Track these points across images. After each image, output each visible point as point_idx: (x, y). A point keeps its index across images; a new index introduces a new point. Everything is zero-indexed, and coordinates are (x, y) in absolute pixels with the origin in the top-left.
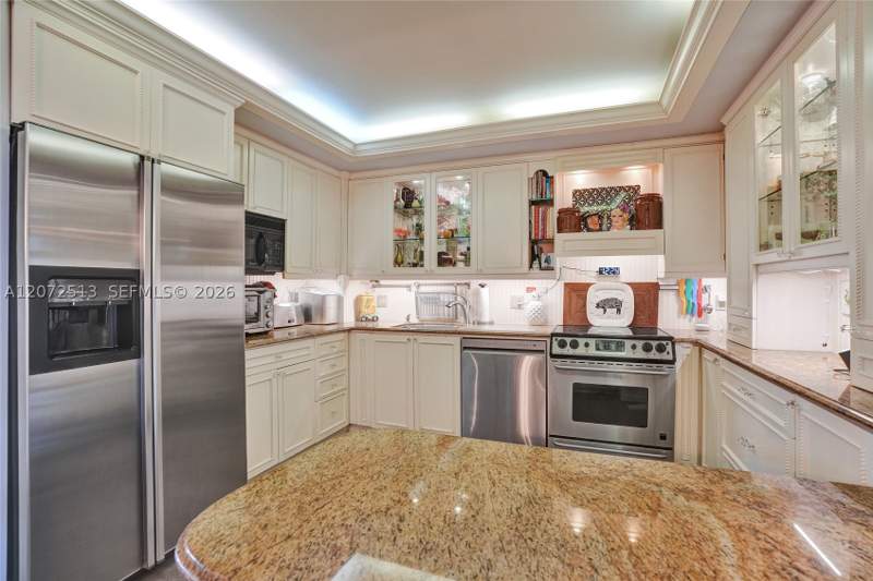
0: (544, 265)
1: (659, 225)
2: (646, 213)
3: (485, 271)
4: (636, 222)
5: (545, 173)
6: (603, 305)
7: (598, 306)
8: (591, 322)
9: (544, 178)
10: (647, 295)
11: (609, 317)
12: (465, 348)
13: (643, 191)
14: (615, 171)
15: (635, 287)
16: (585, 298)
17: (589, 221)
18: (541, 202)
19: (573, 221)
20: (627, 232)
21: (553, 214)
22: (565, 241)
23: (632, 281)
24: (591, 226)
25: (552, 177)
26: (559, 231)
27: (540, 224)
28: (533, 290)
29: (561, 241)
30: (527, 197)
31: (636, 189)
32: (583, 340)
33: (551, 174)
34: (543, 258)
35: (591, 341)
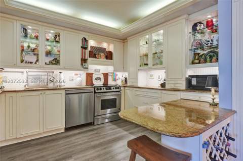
0: (84, 67)
1: (112, 59)
2: (109, 56)
4: (107, 58)
5: (85, 39)
6: (97, 79)
7: (95, 79)
9: (85, 40)
10: (106, 76)
11: (98, 82)
12: (67, 94)
13: (107, 50)
14: (100, 43)
15: (104, 74)
16: (92, 77)
17: (97, 55)
18: (84, 48)
19: (93, 55)
20: (105, 60)
21: (87, 52)
23: (103, 72)
24: (97, 57)
25: (87, 41)
26: (89, 57)
27: (83, 54)
28: (77, 74)
29: (90, 60)
30: (81, 45)
31: (105, 49)
32: (102, 88)
33: (87, 39)
34: (84, 64)
35: (105, 88)
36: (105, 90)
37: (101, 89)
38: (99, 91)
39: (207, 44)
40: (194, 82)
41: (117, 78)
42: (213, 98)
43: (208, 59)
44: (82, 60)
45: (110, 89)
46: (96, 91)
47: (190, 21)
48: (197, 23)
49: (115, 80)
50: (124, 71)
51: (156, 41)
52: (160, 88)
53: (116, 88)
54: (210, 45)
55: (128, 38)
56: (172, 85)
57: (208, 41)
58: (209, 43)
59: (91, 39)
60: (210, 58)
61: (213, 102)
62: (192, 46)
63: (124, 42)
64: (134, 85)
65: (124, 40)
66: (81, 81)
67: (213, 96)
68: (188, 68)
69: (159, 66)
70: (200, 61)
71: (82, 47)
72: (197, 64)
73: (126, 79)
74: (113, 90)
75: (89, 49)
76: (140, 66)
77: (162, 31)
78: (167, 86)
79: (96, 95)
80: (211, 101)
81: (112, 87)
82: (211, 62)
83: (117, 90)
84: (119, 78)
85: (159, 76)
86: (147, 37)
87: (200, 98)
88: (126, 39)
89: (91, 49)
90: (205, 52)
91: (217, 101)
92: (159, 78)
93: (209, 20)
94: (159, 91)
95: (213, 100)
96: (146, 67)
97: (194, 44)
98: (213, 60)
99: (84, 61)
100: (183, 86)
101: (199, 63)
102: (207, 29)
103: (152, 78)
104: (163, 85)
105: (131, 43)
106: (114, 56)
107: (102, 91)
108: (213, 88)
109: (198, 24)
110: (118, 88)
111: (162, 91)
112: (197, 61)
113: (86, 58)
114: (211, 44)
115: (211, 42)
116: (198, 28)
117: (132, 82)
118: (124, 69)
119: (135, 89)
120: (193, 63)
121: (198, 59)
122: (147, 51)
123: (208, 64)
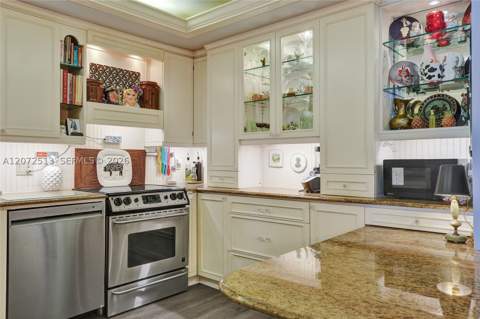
0: (71, 130)
1: (157, 106)
2: (150, 96)
3: (8, 132)
4: (143, 102)
5: (74, 40)
6: (110, 168)
7: (105, 170)
8: (102, 184)
9: (73, 45)
10: (139, 158)
11: (114, 179)
12: (14, 222)
13: (143, 79)
14: (122, 55)
15: (132, 153)
16: (95, 163)
17: (111, 95)
18: (71, 69)
19: (100, 92)
20: (137, 108)
21: (82, 83)
22: (96, 109)
24: (112, 100)
25: (81, 47)
26: (88, 99)
27: (68, 89)
28: (44, 155)
29: (90, 108)
30: (59, 59)
31: (137, 75)
32: (133, 197)
33: (80, 43)
34: (69, 123)
35: (139, 197)
36: (141, 205)
37: (128, 202)
38: (123, 207)
39: (430, 77)
40: (398, 178)
41: (172, 164)
42: (455, 222)
43: (432, 118)
44: (63, 106)
45: (156, 199)
46: (115, 209)
47: (386, 11)
48: (401, 18)
49: (166, 170)
50: (194, 145)
51: (290, 60)
52: (303, 195)
53: (173, 197)
54: (435, 79)
55: (207, 47)
56: (339, 186)
57: (432, 70)
58: (436, 73)
59: (95, 43)
60: (435, 113)
61: (456, 234)
62: (390, 79)
63: (194, 58)
64: (227, 185)
65: (193, 50)
66: (60, 178)
67: (455, 218)
68: (381, 140)
69: (299, 132)
70: (410, 121)
71: (62, 66)
72: (403, 128)
73: (199, 166)
74: (164, 203)
75: (87, 72)
76: (245, 130)
77: (308, 34)
78: (325, 190)
79: (111, 219)
80: (450, 231)
81: (162, 195)
82: (439, 124)
83: (178, 202)
84: (179, 165)
85: (298, 160)
86: (267, 46)
87: (417, 222)
88: (202, 48)
89: (93, 74)
90: (422, 98)
91: (465, 230)
92: (298, 166)
93: (434, 12)
94: (305, 205)
95: (456, 227)
96: (261, 134)
97: (395, 74)
98: (444, 121)
99: (70, 110)
100: (369, 188)
101: (409, 126)
102: (427, 36)
103: (279, 164)
104: (313, 187)
105: (216, 61)
106: (166, 98)
107: (133, 206)
108: (454, 197)
109: (404, 21)
110: (181, 196)
111: (313, 204)
112: (402, 122)
113: (78, 101)
114: (439, 76)
115: (438, 71)
116: (404, 31)
117: (221, 178)
118: (194, 139)
119: (231, 199)
120: (392, 126)
121: (404, 116)
122: (267, 89)
123: (433, 130)
